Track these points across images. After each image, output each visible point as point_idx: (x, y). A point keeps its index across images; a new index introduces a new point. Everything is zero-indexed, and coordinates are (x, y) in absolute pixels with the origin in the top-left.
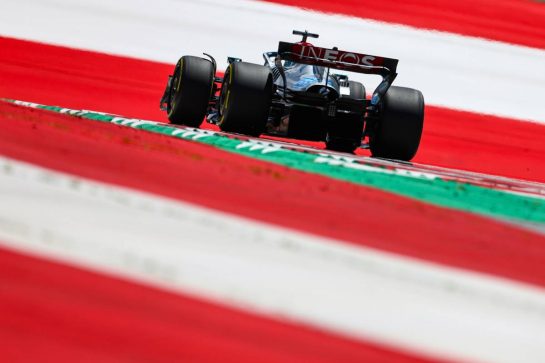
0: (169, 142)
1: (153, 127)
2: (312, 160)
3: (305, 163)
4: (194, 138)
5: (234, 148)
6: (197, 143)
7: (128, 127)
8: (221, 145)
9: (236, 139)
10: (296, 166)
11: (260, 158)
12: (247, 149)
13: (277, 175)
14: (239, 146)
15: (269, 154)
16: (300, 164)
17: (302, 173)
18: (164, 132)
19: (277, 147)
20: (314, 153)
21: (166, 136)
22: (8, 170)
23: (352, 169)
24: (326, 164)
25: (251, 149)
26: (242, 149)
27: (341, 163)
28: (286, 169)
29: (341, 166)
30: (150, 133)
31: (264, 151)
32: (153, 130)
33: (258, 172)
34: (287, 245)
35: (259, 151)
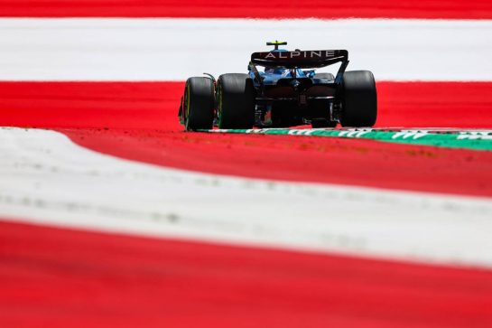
0: (338, 142)
1: (322, 132)
2: (455, 138)
3: (449, 141)
4: (358, 136)
5: (391, 138)
6: (361, 139)
7: (303, 136)
8: (380, 138)
9: (391, 131)
10: (443, 145)
11: (412, 143)
12: (401, 138)
13: (429, 154)
14: (394, 137)
15: (419, 139)
16: (445, 143)
17: (449, 149)
18: (332, 135)
19: (424, 132)
20: (455, 132)
21: (335, 138)
22: (216, 183)
23: (489, 140)
24: (467, 139)
25: (405, 137)
26: (397, 139)
27: (478, 136)
28: (436, 149)
29: (479, 139)
30: (320, 137)
31: (415, 137)
32: (323, 135)
33: (414, 154)
34: (449, 208)
35: (411, 138)
